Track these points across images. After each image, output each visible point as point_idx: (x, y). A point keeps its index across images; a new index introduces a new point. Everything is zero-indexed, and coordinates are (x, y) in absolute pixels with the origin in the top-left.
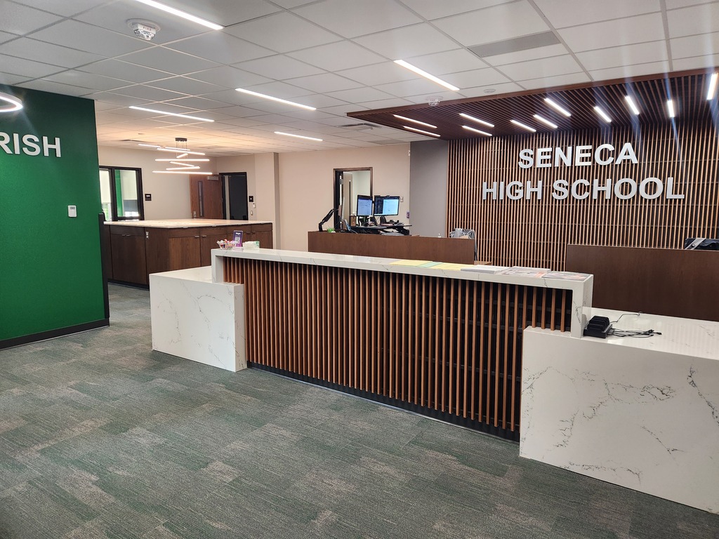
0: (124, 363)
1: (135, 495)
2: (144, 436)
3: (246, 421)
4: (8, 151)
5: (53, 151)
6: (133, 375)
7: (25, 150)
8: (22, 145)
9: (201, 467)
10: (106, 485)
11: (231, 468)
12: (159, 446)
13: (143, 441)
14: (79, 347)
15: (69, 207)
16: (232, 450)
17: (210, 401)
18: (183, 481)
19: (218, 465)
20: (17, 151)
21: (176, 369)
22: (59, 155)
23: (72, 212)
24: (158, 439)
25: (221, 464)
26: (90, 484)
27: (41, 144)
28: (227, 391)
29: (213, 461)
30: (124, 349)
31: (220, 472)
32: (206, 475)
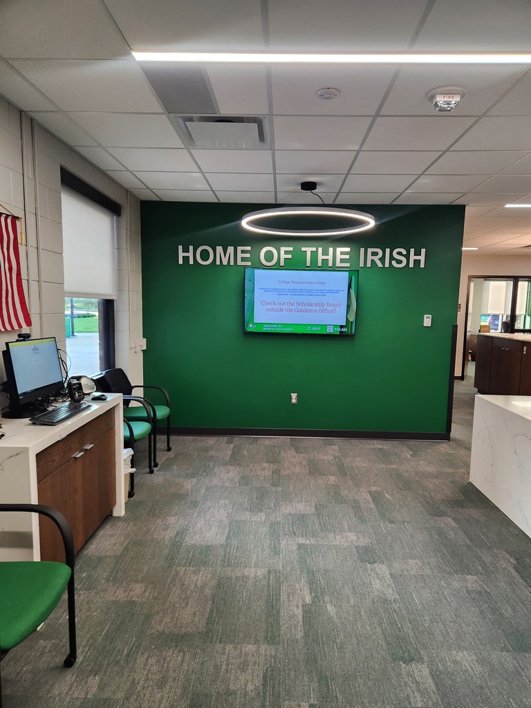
0: (431, 486)
1: (319, 645)
2: (382, 579)
3: (503, 631)
4: (380, 265)
5: (417, 262)
6: (428, 503)
7: (394, 263)
8: (392, 258)
9: (402, 659)
10: (310, 614)
11: (434, 688)
12: (385, 601)
13: (377, 584)
14: (407, 454)
15: (425, 316)
16: (455, 662)
17: (481, 574)
18: (371, 664)
19: (422, 672)
20: (387, 265)
21: (475, 513)
22: (422, 266)
23: (427, 322)
24: (391, 591)
25: (426, 671)
26: (300, 604)
27: (407, 256)
28: (513, 571)
29: (421, 660)
30: (444, 470)
31: (417, 683)
32: (399, 675)
